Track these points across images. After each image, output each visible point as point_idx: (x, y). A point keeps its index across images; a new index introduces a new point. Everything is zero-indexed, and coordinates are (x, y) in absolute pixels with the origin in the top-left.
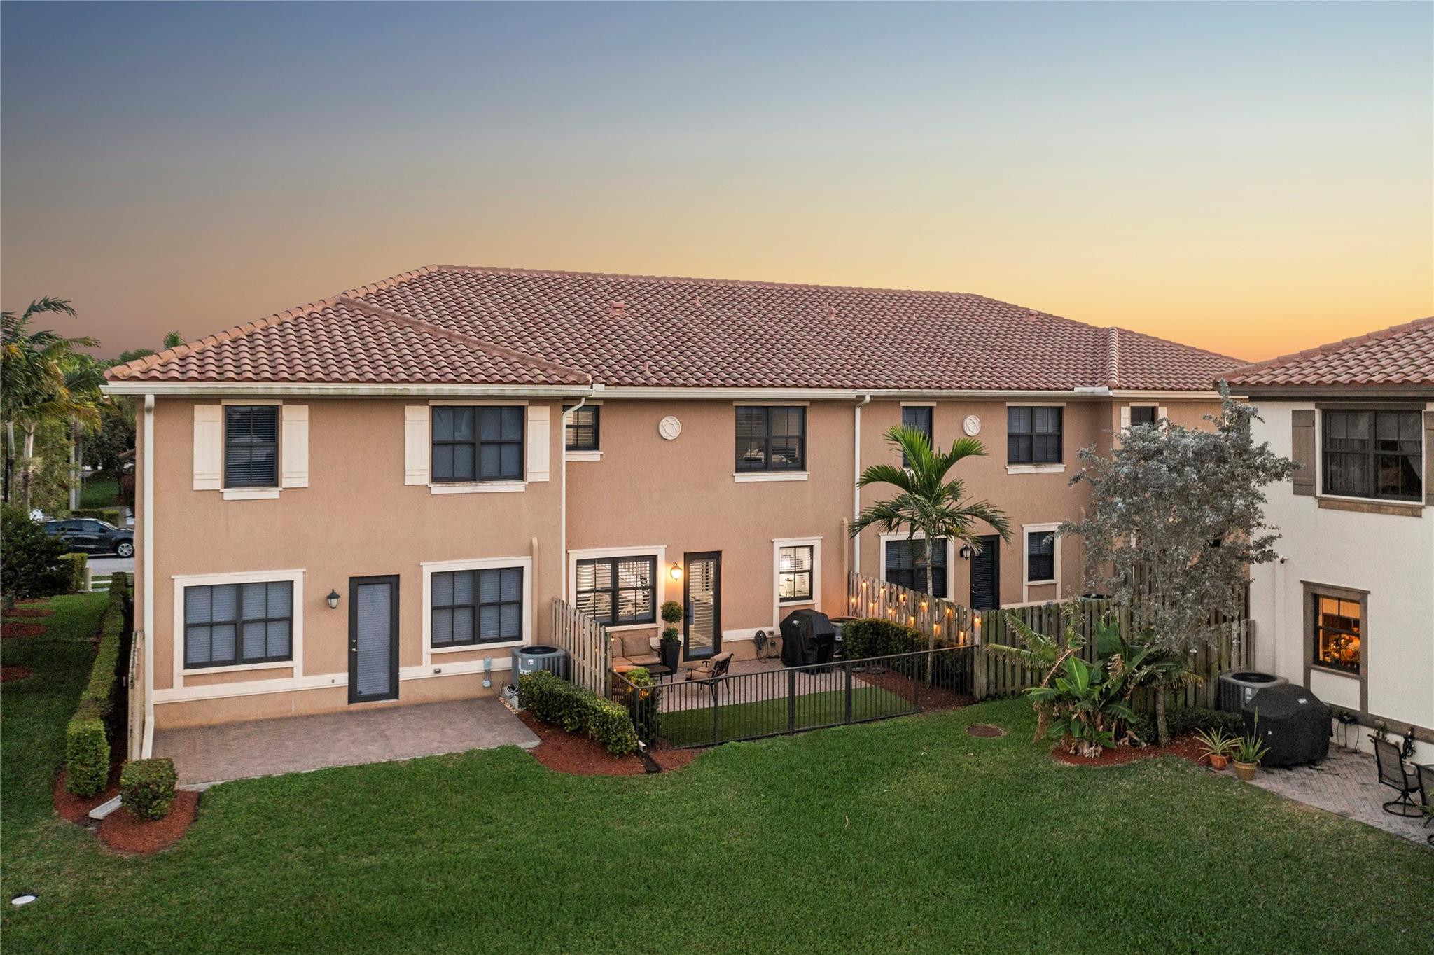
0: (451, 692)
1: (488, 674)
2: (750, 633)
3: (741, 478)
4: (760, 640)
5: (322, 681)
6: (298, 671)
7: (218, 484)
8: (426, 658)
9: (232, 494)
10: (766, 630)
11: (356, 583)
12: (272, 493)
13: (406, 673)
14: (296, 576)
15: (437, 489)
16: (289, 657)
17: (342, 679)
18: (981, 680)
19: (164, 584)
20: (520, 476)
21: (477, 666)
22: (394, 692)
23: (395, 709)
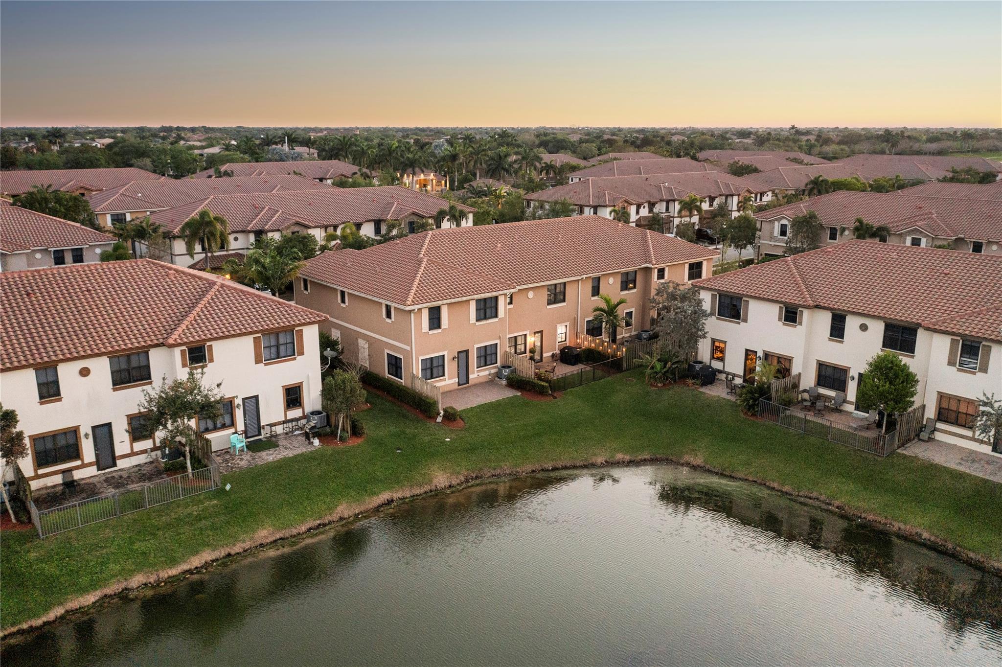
0: (482, 380)
1: (490, 375)
2: (550, 354)
3: (549, 307)
4: (553, 355)
5: (452, 381)
6: (447, 379)
7: (428, 330)
8: (475, 372)
9: (431, 332)
10: (554, 352)
11: (459, 353)
12: (439, 331)
13: (471, 376)
14: (445, 353)
15: (478, 323)
16: (444, 376)
17: (457, 380)
18: (625, 365)
19: (417, 359)
20: (496, 316)
21: (487, 373)
22: (467, 382)
23: (470, 387)
